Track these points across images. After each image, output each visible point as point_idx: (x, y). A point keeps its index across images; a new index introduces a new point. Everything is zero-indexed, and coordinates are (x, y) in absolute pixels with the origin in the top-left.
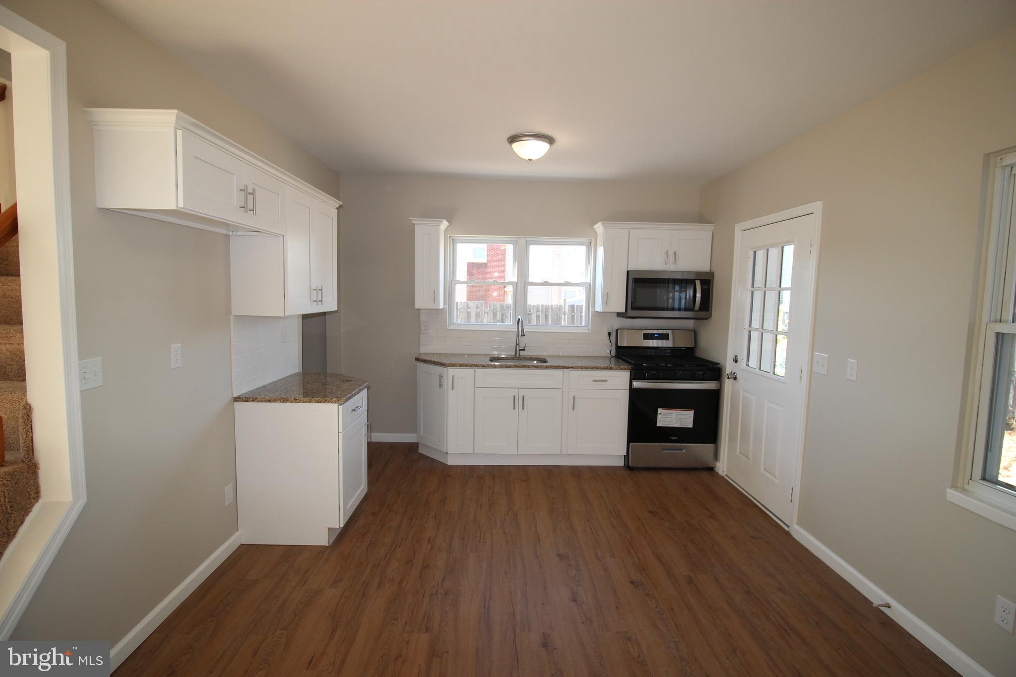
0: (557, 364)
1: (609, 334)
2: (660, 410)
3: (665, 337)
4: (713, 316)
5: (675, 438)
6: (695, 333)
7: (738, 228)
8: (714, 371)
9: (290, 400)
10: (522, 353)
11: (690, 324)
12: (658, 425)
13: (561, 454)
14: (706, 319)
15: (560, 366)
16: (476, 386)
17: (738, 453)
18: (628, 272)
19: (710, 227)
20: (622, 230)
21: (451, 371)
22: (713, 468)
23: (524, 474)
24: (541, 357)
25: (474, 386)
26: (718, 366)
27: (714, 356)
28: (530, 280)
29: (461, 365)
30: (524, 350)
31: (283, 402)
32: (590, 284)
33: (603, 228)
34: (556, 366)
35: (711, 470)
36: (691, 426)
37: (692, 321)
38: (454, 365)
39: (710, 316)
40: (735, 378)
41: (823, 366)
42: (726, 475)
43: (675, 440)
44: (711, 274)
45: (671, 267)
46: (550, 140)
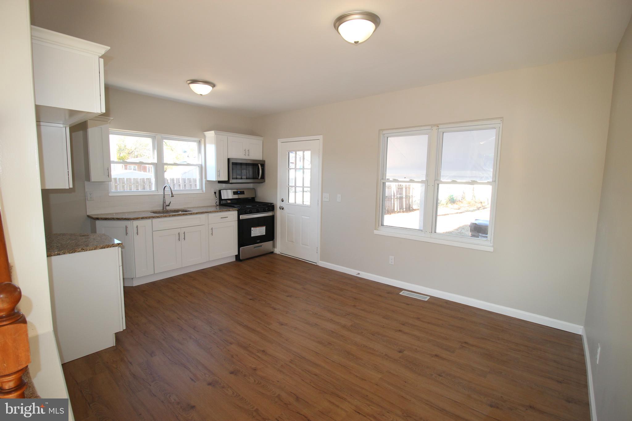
0: (201, 211)
1: (215, 193)
2: (252, 229)
3: (242, 193)
4: (266, 181)
5: (258, 241)
6: (254, 190)
7: (279, 141)
8: (271, 207)
9: (78, 250)
10: (168, 208)
11: (251, 186)
12: (252, 236)
13: (209, 261)
14: (262, 183)
15: (203, 212)
16: (153, 230)
17: (287, 241)
18: (229, 159)
19: (261, 138)
20: (225, 136)
21: (136, 223)
22: (273, 252)
23: (203, 273)
24: (181, 209)
25: (152, 230)
26: (273, 204)
27: (269, 200)
28: (165, 162)
29: (143, 218)
30: (169, 206)
31: (71, 253)
32: (201, 165)
33: (214, 134)
34: (202, 212)
35: (272, 253)
36: (265, 234)
37: (252, 184)
38: (137, 219)
39: (265, 181)
40: (283, 209)
41: (327, 198)
42: (281, 253)
43: (259, 242)
44: (264, 161)
45: (247, 157)
46: (213, 85)
